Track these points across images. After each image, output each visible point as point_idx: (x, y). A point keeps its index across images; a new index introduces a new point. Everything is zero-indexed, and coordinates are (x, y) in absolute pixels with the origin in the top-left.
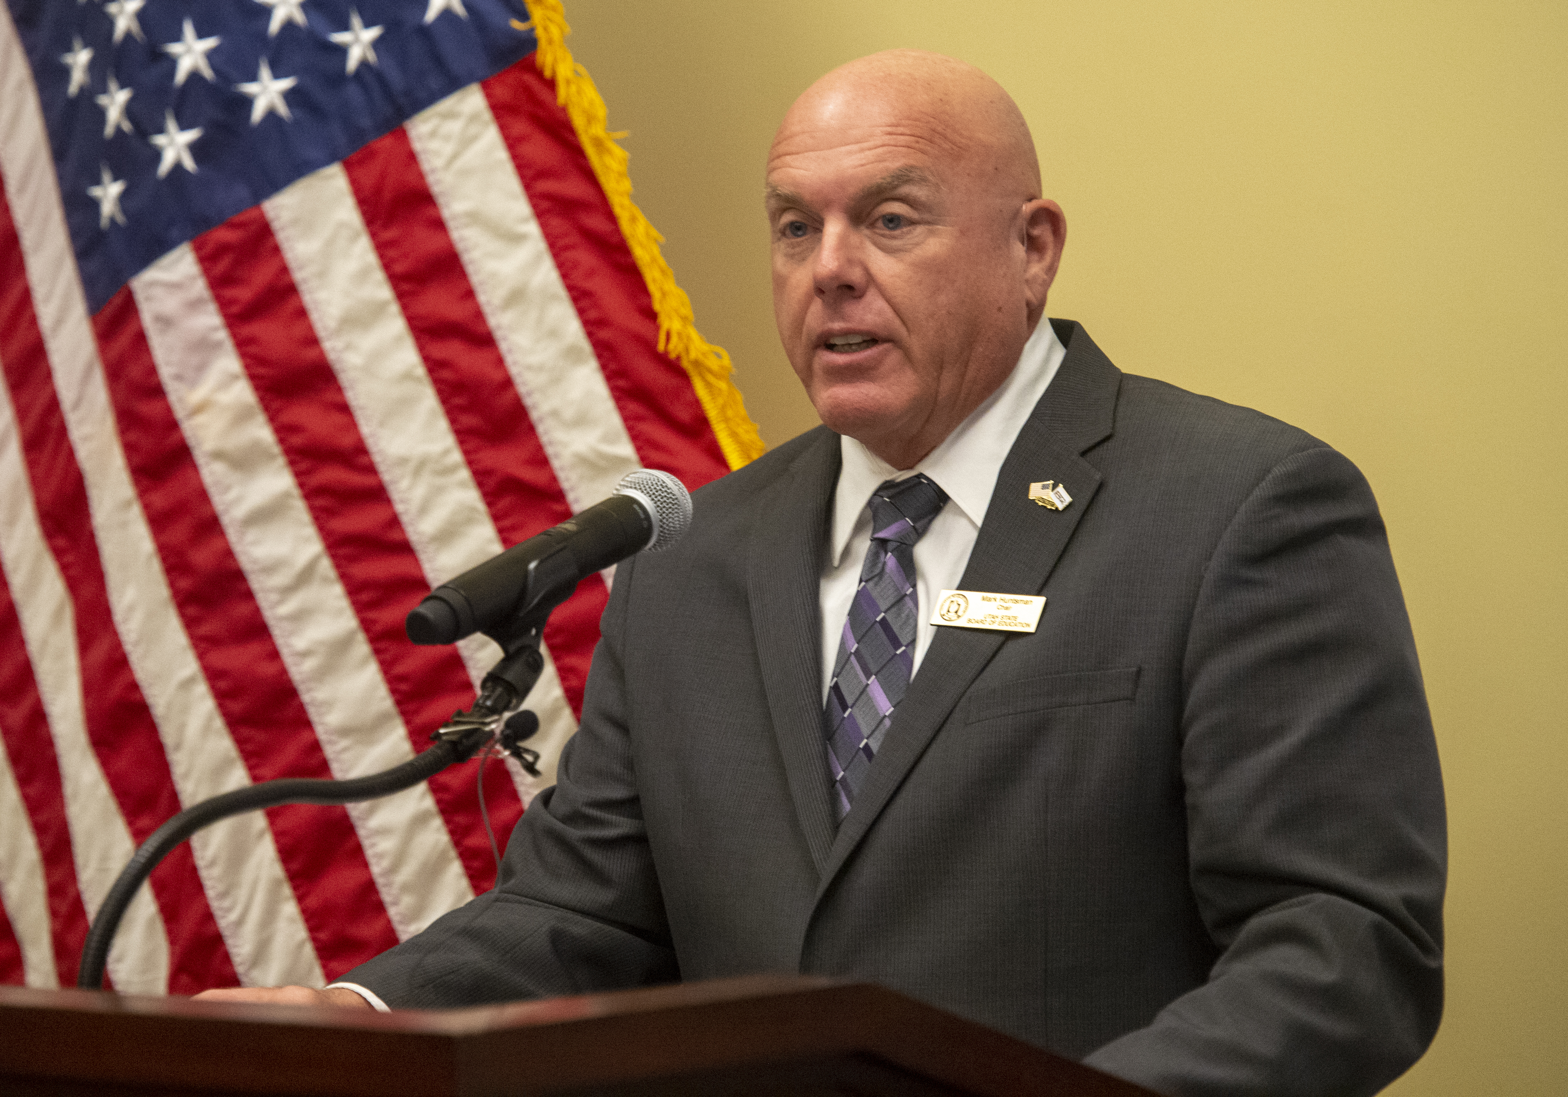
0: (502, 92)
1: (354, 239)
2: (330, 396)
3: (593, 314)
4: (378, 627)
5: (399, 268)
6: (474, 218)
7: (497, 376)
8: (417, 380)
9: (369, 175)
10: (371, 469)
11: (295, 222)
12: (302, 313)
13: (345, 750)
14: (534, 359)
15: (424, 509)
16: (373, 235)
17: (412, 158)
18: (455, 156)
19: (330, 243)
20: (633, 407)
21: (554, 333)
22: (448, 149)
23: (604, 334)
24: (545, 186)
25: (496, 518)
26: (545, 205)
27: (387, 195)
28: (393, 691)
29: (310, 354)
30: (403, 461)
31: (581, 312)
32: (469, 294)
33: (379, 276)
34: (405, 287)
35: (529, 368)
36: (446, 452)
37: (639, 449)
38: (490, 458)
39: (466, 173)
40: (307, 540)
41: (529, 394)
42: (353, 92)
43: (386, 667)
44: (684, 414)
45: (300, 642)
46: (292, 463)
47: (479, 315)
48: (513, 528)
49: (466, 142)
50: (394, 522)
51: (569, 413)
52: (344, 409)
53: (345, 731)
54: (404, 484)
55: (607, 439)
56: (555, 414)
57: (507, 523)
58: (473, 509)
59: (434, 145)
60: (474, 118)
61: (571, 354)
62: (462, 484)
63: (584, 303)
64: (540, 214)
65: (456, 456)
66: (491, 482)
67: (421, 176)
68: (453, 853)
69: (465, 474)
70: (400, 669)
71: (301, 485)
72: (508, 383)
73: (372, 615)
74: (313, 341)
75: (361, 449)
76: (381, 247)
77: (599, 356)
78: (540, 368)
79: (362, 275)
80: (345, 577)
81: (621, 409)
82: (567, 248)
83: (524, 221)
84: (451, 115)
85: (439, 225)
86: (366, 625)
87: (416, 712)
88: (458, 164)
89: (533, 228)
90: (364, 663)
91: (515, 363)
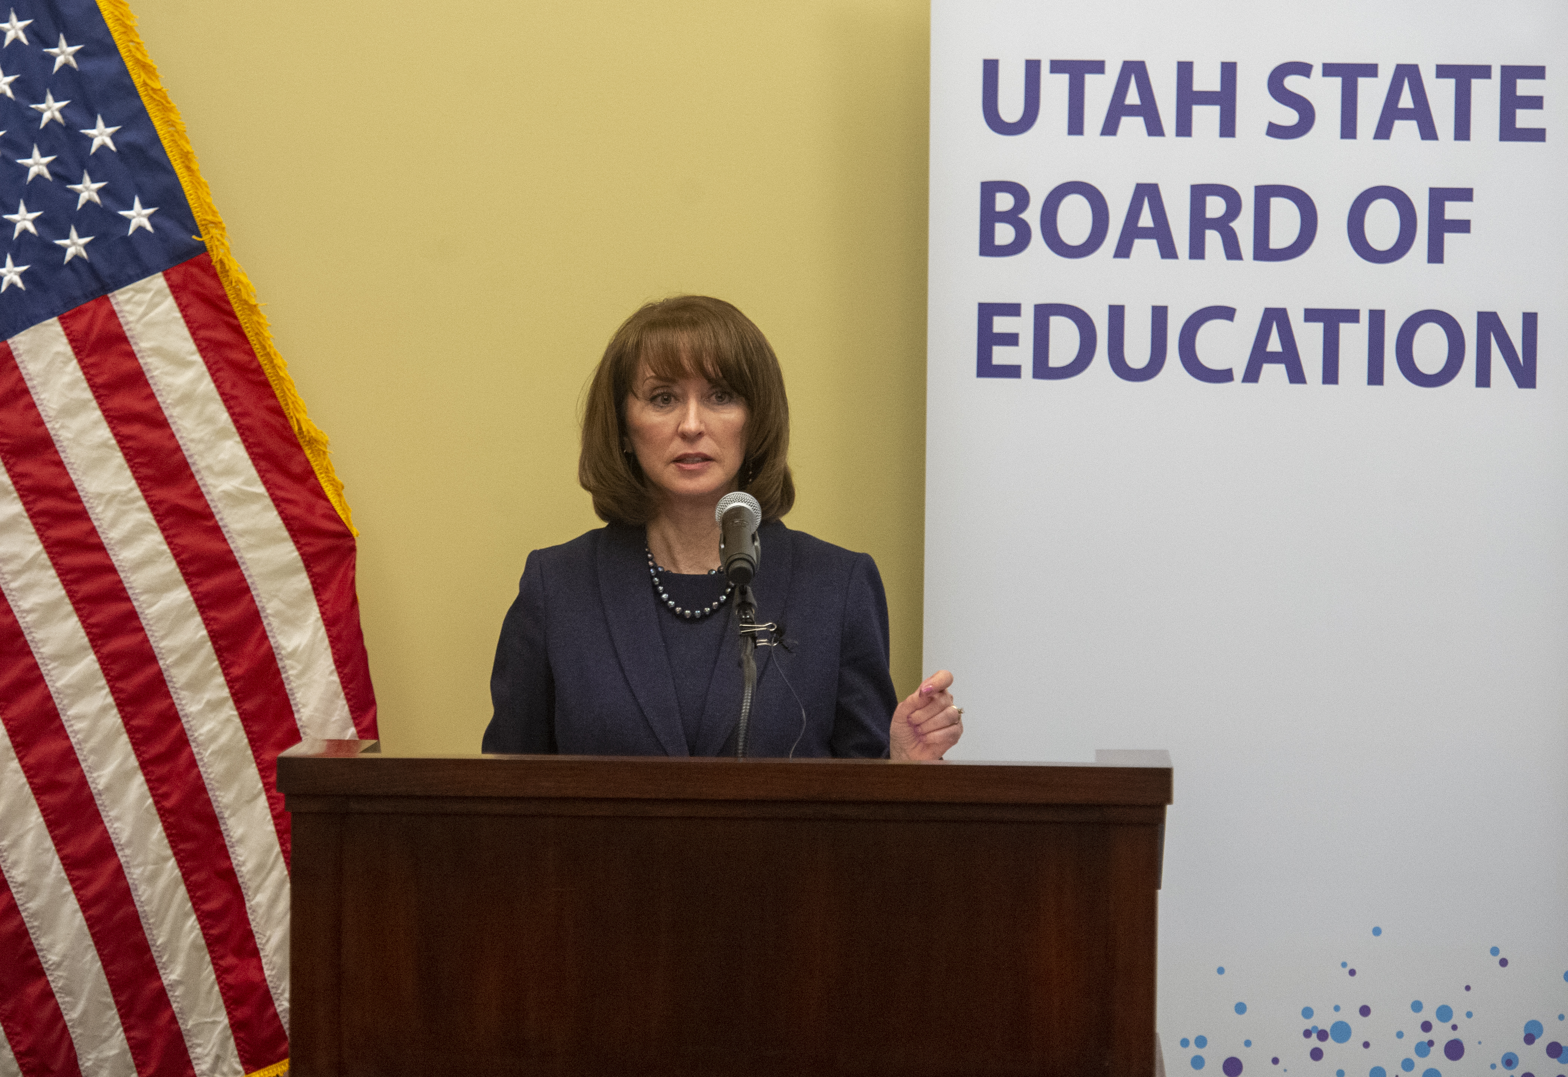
0: (176, 278)
1: (66, 363)
2: (48, 456)
3: (237, 410)
4: (79, 595)
5: (99, 380)
6: (157, 351)
7: (172, 445)
8: (110, 447)
9: (80, 325)
10: (78, 500)
11: (28, 351)
12: (32, 406)
13: (54, 669)
14: (196, 436)
15: (113, 524)
16: (80, 361)
17: (113, 314)
18: (145, 314)
19: (51, 363)
20: (263, 464)
21: (210, 420)
22: (141, 310)
23: (245, 421)
24: (203, 333)
25: (163, 530)
26: (204, 344)
27: (93, 337)
28: (88, 634)
29: (39, 431)
30: (100, 495)
31: (229, 408)
32: (152, 396)
33: (85, 385)
34: (102, 391)
35: (192, 441)
36: (131, 490)
37: (268, 489)
38: (160, 494)
39: (151, 324)
40: (32, 542)
41: (191, 456)
42: (67, 274)
43: (83, 620)
44: (296, 468)
45: (26, 604)
46: (22, 497)
47: (158, 409)
48: (174, 536)
49: (152, 306)
50: (93, 531)
51: (217, 468)
52: (60, 464)
53: (55, 657)
54: (99, 509)
55: (246, 483)
56: (209, 468)
57: (172, 532)
58: (148, 524)
59: (128, 308)
60: (158, 292)
61: (221, 434)
62: (140, 509)
63: (232, 403)
64: (202, 350)
65: (138, 493)
66: (162, 509)
67: (120, 326)
68: (123, 730)
69: (143, 503)
70: (92, 620)
71: (28, 510)
72: (178, 449)
73: (74, 587)
74: (40, 423)
75: (72, 488)
76: (85, 368)
77: (241, 435)
78: (201, 441)
79: (72, 385)
80: (55, 565)
81: (256, 465)
82: (218, 370)
83: (193, 354)
84: (144, 290)
85: (131, 355)
86: (71, 594)
87: (103, 645)
88: (147, 318)
89: (197, 358)
90: (67, 616)
91: (181, 437)
